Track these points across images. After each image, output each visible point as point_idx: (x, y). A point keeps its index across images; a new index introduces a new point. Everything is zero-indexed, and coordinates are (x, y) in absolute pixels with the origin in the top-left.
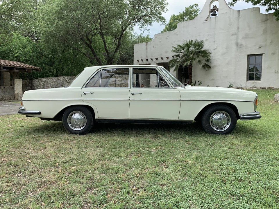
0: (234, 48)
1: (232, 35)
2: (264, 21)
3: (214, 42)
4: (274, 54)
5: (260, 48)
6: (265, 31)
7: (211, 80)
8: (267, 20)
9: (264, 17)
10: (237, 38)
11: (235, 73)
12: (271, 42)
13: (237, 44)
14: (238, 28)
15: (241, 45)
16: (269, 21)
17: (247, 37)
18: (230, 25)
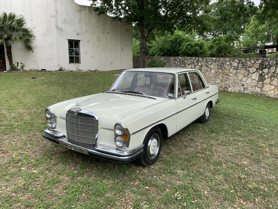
0: (55, 30)
1: (51, 17)
2: (79, 11)
3: (32, 19)
4: (89, 42)
5: (78, 35)
6: (80, 21)
7: (33, 62)
8: (81, 11)
9: (79, 7)
10: (57, 21)
11: (58, 56)
12: (86, 31)
13: (57, 28)
14: (57, 11)
15: (61, 29)
16: (82, 12)
17: (65, 21)
18: (48, 5)
